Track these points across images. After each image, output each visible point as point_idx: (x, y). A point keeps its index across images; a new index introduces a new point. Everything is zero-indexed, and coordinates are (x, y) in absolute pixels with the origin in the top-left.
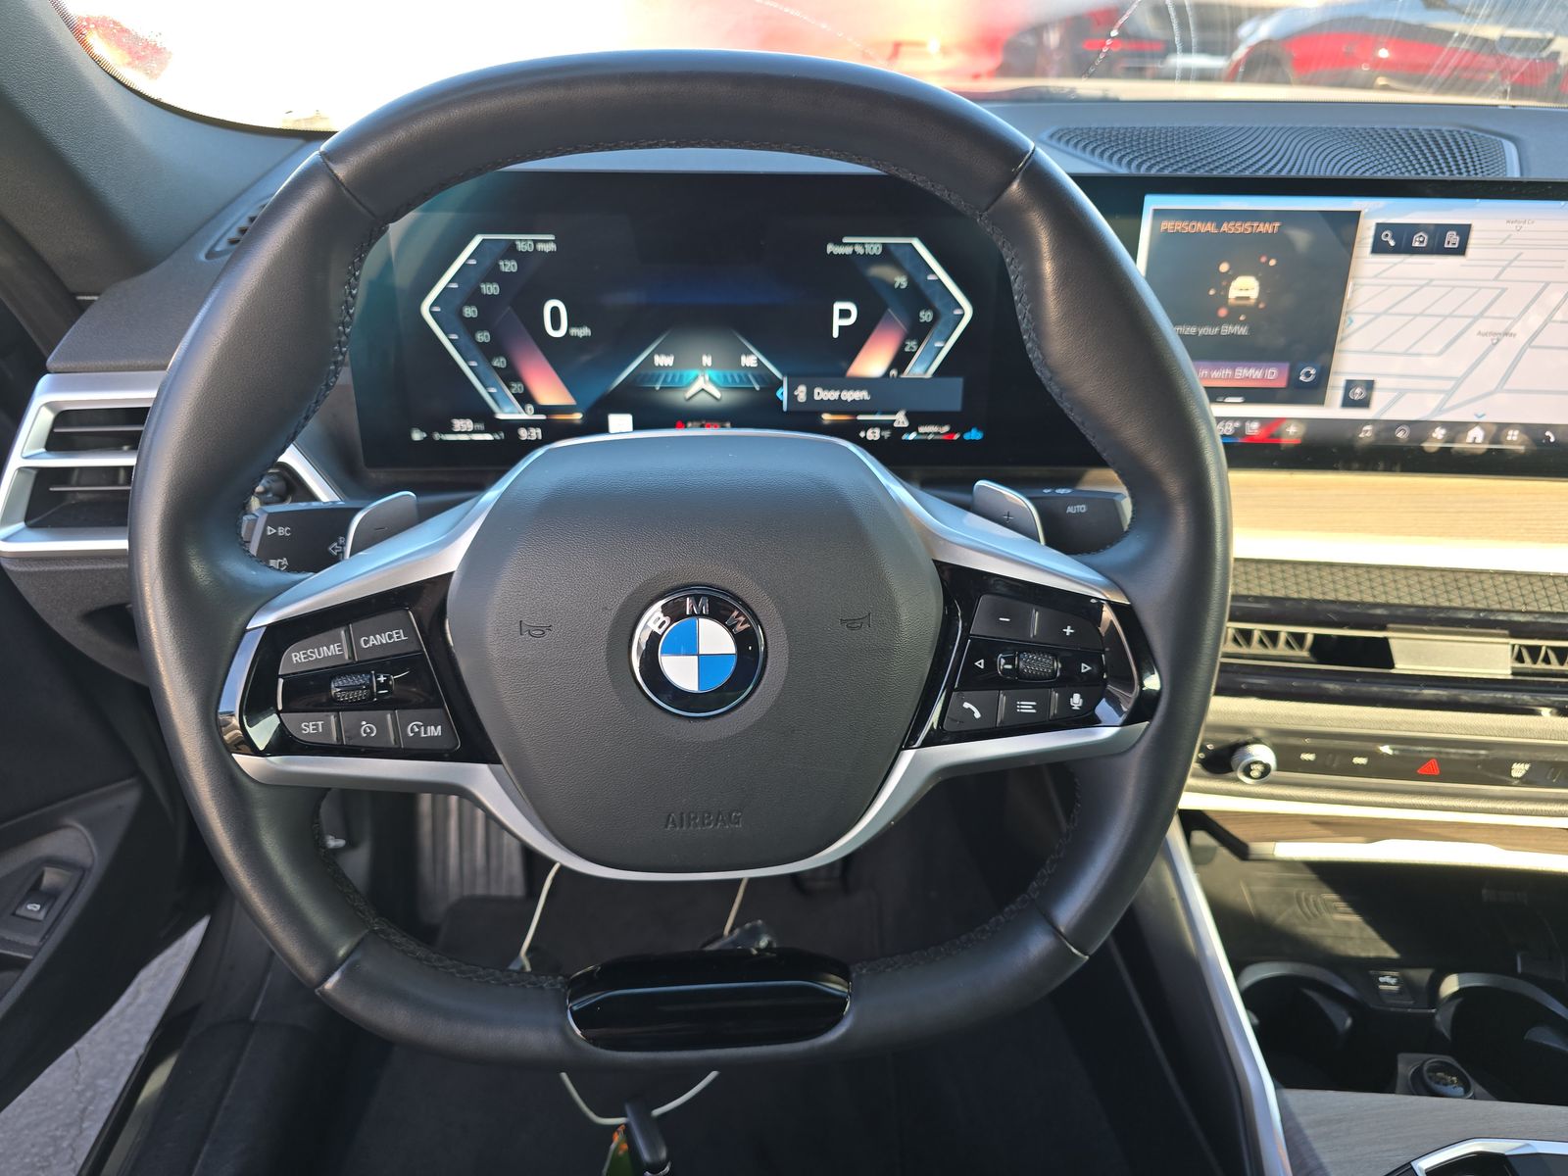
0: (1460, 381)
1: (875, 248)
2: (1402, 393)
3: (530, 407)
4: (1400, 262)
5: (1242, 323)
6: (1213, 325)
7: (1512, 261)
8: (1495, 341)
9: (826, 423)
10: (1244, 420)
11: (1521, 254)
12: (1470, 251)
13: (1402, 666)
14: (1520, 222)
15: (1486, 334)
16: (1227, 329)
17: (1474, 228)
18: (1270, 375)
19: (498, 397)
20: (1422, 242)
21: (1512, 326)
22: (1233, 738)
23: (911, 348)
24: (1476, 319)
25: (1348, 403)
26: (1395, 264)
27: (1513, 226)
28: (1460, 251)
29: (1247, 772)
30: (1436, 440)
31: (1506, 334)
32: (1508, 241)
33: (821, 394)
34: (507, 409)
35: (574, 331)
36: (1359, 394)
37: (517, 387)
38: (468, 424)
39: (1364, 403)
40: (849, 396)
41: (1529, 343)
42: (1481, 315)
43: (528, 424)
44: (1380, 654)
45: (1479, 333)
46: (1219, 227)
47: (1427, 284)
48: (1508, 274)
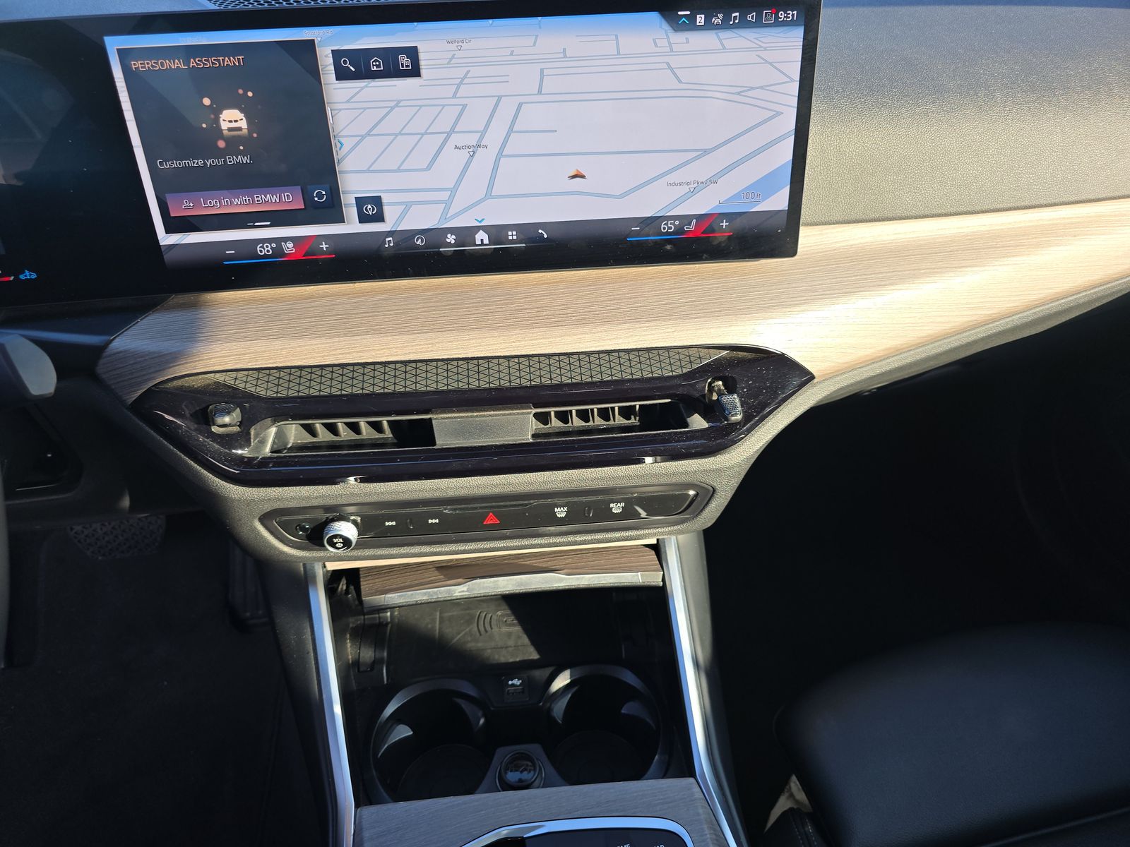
0: (453, 191)
2: (408, 206)
4: (366, 86)
5: (243, 153)
6: (218, 158)
7: (463, 79)
8: (472, 153)
10: (278, 241)
11: (468, 72)
12: (423, 72)
13: (442, 441)
14: (459, 42)
15: (462, 148)
16: (232, 160)
17: (421, 49)
18: (288, 199)
20: (378, 66)
21: (481, 139)
22: (324, 516)
24: (449, 135)
25: (364, 218)
26: (362, 88)
27: (453, 46)
28: (415, 72)
29: (333, 545)
30: (450, 245)
31: (479, 146)
32: (454, 61)
36: (371, 209)
39: (379, 217)
41: (500, 154)
42: (452, 131)
44: (424, 433)
45: (456, 147)
46: (187, 63)
47: (397, 106)
48: (463, 91)
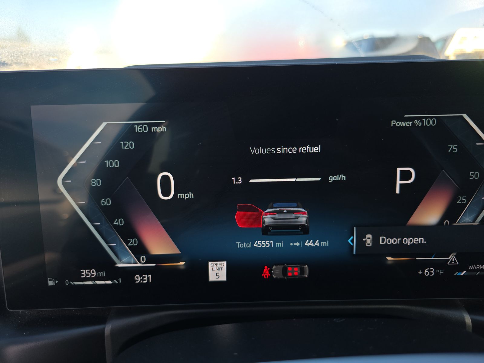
1: (431, 122)
3: (143, 257)
9: (389, 263)
19: (118, 249)
23: (462, 201)
33: (385, 241)
34: (124, 260)
35: (180, 195)
37: (133, 242)
38: (93, 273)
40: (408, 241)
43: (141, 271)
